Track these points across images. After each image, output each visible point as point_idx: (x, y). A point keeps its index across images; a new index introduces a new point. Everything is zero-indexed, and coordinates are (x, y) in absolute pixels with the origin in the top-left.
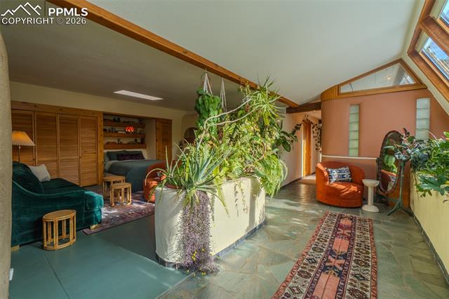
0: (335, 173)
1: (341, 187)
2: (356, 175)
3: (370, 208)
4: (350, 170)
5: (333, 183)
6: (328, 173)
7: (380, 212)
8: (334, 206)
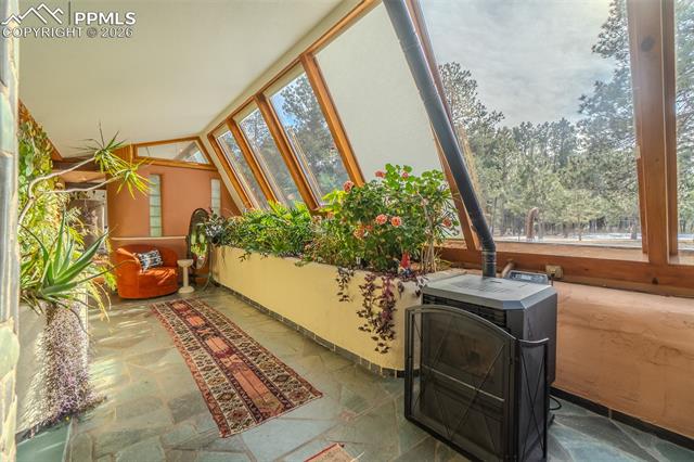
0: (147, 259)
1: (158, 272)
2: (168, 256)
3: (186, 290)
4: (161, 254)
5: (146, 271)
6: (139, 258)
7: (196, 290)
8: (151, 298)
